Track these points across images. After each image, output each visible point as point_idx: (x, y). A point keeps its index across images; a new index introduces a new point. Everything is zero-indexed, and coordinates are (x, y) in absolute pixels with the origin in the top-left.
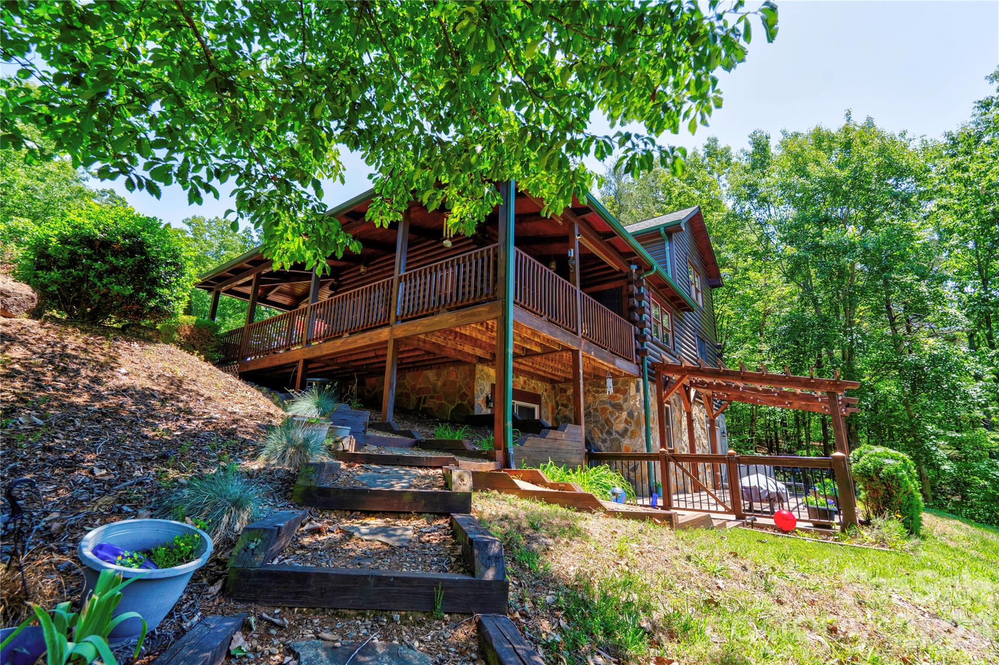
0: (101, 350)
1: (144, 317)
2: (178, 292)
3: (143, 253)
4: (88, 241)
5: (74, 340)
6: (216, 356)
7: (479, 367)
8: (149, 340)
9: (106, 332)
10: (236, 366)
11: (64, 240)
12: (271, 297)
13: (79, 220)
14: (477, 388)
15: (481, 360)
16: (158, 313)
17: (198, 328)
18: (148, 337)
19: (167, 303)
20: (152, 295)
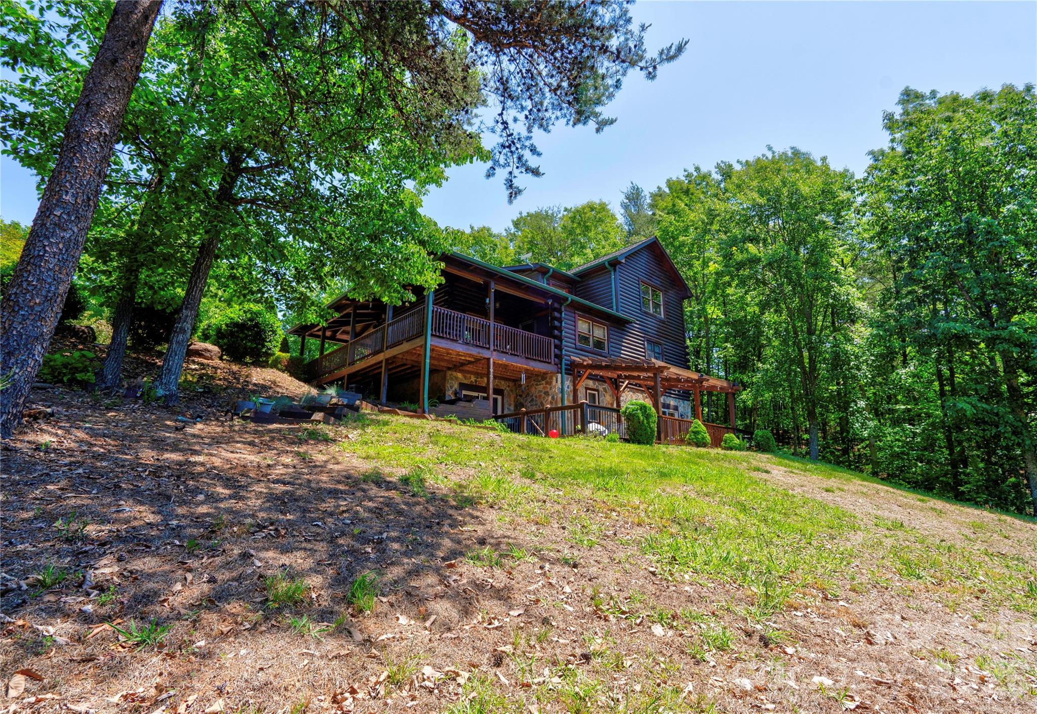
0: (245, 371)
1: (261, 357)
2: (274, 343)
3: (258, 327)
4: (236, 325)
5: (235, 368)
6: (302, 376)
7: (450, 372)
8: (264, 367)
9: (246, 364)
10: (315, 383)
11: (227, 325)
12: (339, 336)
13: (232, 315)
14: (448, 385)
15: (449, 369)
16: (268, 355)
17: (292, 361)
18: (263, 365)
19: (270, 349)
20: (264, 346)
